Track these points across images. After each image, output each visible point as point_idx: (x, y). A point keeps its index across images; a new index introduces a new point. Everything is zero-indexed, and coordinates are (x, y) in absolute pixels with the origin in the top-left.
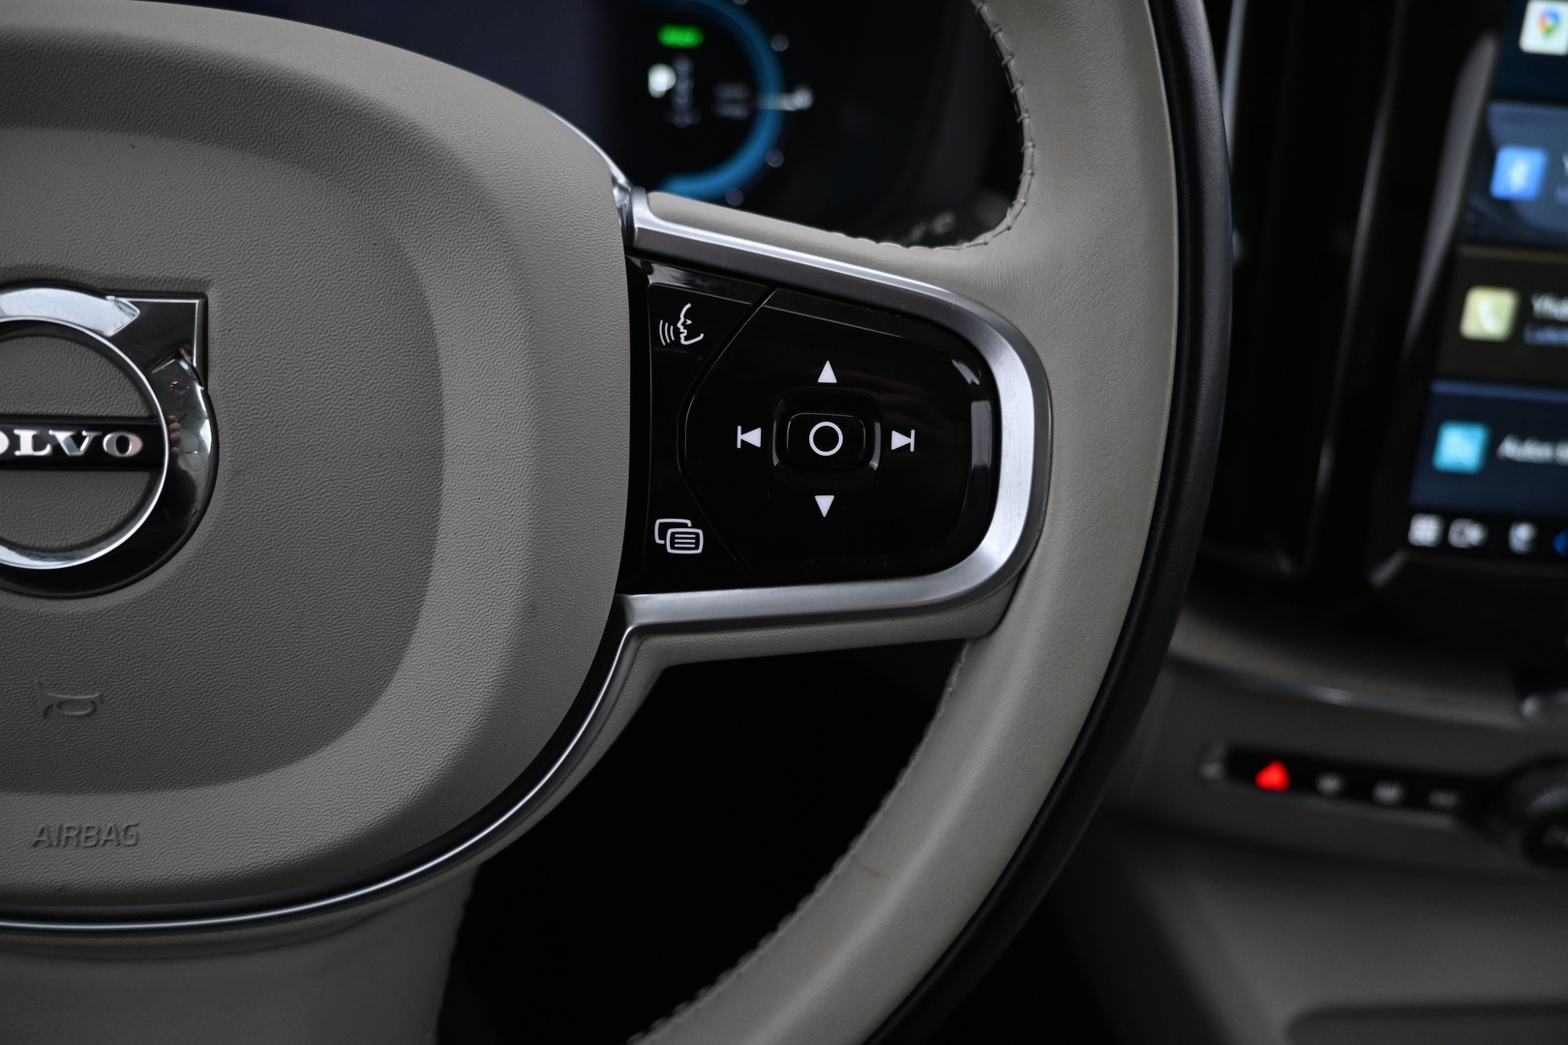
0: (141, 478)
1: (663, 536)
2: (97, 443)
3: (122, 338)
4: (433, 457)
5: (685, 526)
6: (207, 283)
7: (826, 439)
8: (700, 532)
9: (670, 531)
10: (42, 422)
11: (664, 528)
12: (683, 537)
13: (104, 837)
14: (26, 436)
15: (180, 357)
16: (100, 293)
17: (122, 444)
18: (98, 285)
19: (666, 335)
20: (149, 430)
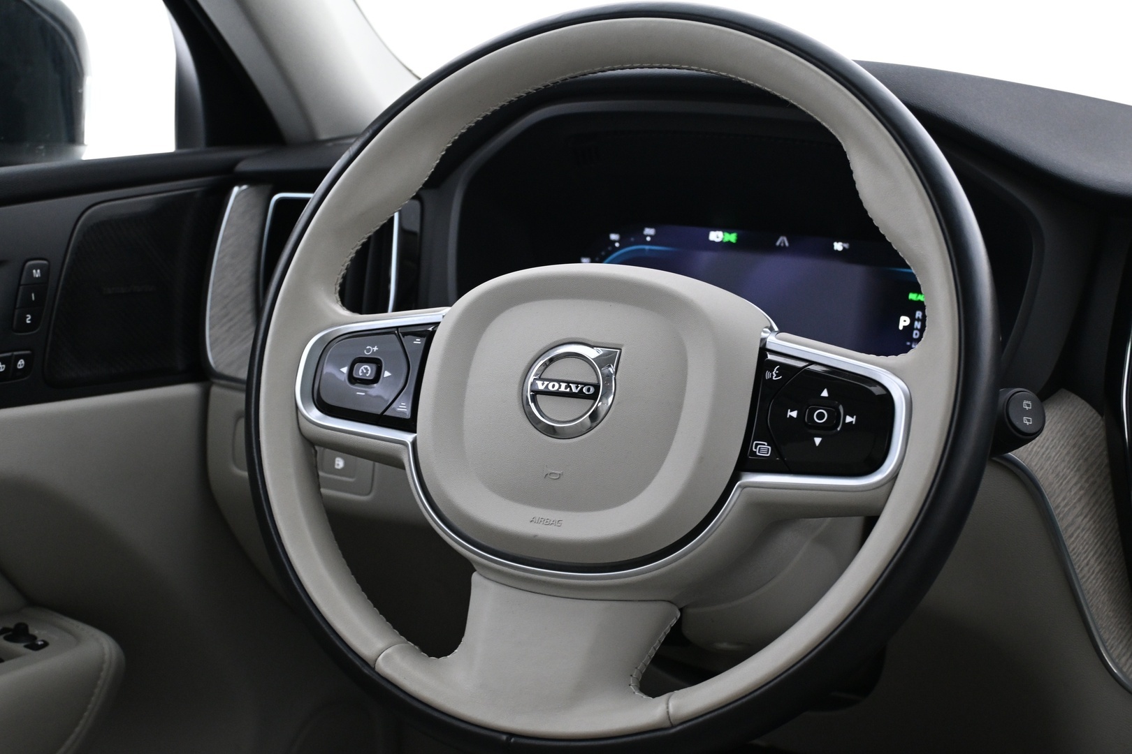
0: (592, 401)
1: (756, 448)
2: (582, 388)
3: (596, 359)
4: (680, 406)
5: (764, 445)
6: (622, 345)
7: (821, 416)
8: (770, 448)
9: (759, 446)
10: (559, 381)
11: (757, 445)
12: (763, 449)
13: (551, 522)
14: (563, 385)
15: (610, 366)
16: (592, 347)
17: (589, 390)
18: (592, 344)
19: (768, 375)
20: (597, 387)
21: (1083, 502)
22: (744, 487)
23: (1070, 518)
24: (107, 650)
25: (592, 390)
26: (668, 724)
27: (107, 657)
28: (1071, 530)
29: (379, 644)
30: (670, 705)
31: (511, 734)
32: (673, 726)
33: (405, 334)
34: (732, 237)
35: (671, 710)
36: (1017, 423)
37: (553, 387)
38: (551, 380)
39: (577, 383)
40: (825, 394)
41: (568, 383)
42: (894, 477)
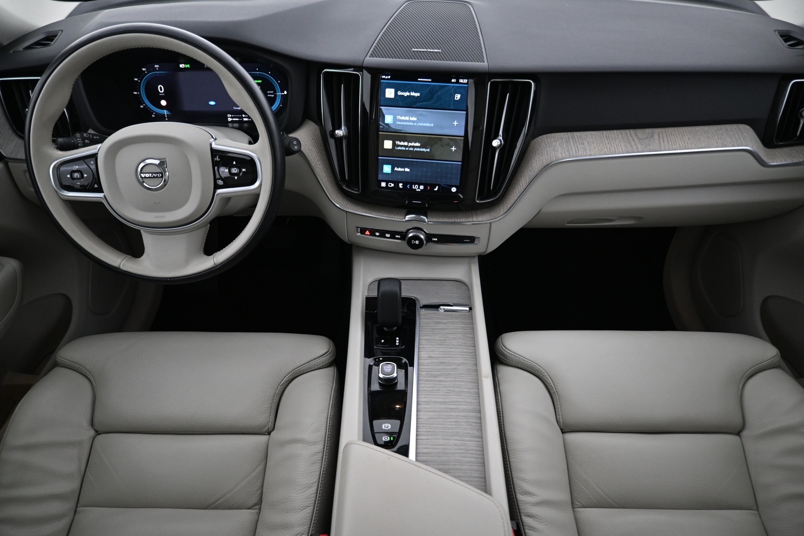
1: (218, 183)
2: (157, 175)
3: (158, 164)
6: (166, 158)
7: (235, 170)
8: (222, 182)
10: (149, 173)
11: (218, 181)
12: (220, 183)
13: (162, 217)
15: (164, 166)
16: (156, 160)
17: (159, 175)
19: (215, 159)
20: (162, 173)
21: (318, 157)
22: (218, 194)
23: (315, 162)
24: (14, 265)
25: (161, 175)
26: (215, 266)
27: (16, 267)
28: (316, 166)
29: (119, 261)
30: (215, 260)
31: (171, 278)
32: (217, 266)
33: (86, 159)
34: (188, 66)
35: (215, 262)
36: (293, 149)
37: (147, 175)
38: (146, 173)
39: (155, 173)
40: (234, 163)
41: (152, 173)
42: (260, 185)
